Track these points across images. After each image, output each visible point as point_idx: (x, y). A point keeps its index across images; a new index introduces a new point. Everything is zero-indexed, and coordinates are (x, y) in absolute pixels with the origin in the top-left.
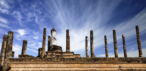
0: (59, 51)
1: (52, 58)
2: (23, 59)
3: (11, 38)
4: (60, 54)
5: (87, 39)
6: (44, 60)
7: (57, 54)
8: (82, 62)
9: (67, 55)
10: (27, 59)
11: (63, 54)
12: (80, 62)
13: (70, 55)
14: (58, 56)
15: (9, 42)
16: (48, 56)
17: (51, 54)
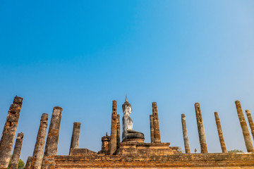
0: (140, 141)
1: (134, 156)
2: (80, 157)
3: (57, 118)
4: (144, 148)
5: (184, 119)
6: (119, 159)
7: (139, 148)
8: (193, 163)
9: (158, 149)
10: (88, 157)
11: (150, 148)
12: (190, 164)
13: (163, 150)
14: (141, 151)
15: (54, 125)
16: (123, 151)
17: (128, 147)
